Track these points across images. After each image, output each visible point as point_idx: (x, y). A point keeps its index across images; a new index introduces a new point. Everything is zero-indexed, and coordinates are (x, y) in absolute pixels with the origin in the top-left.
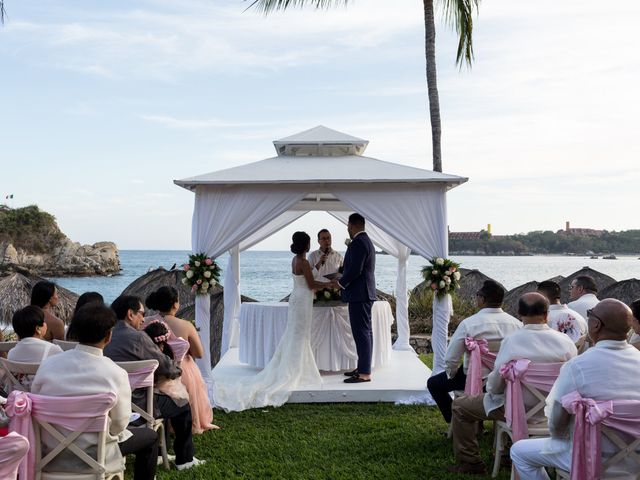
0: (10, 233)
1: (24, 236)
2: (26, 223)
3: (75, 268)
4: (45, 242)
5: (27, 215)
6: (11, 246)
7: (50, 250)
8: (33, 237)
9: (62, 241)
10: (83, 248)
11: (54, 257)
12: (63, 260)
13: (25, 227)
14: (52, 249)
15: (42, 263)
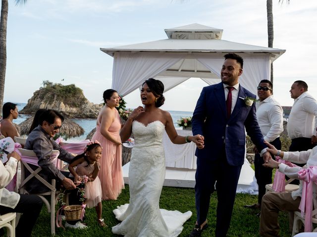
0: (62, 97)
1: (68, 99)
2: (70, 92)
3: (91, 115)
4: (77, 102)
5: (70, 89)
6: (62, 103)
7: (80, 106)
8: (72, 99)
9: (85, 102)
10: (95, 106)
11: (81, 109)
12: (85, 111)
13: (69, 94)
14: (81, 105)
15: (76, 112)
